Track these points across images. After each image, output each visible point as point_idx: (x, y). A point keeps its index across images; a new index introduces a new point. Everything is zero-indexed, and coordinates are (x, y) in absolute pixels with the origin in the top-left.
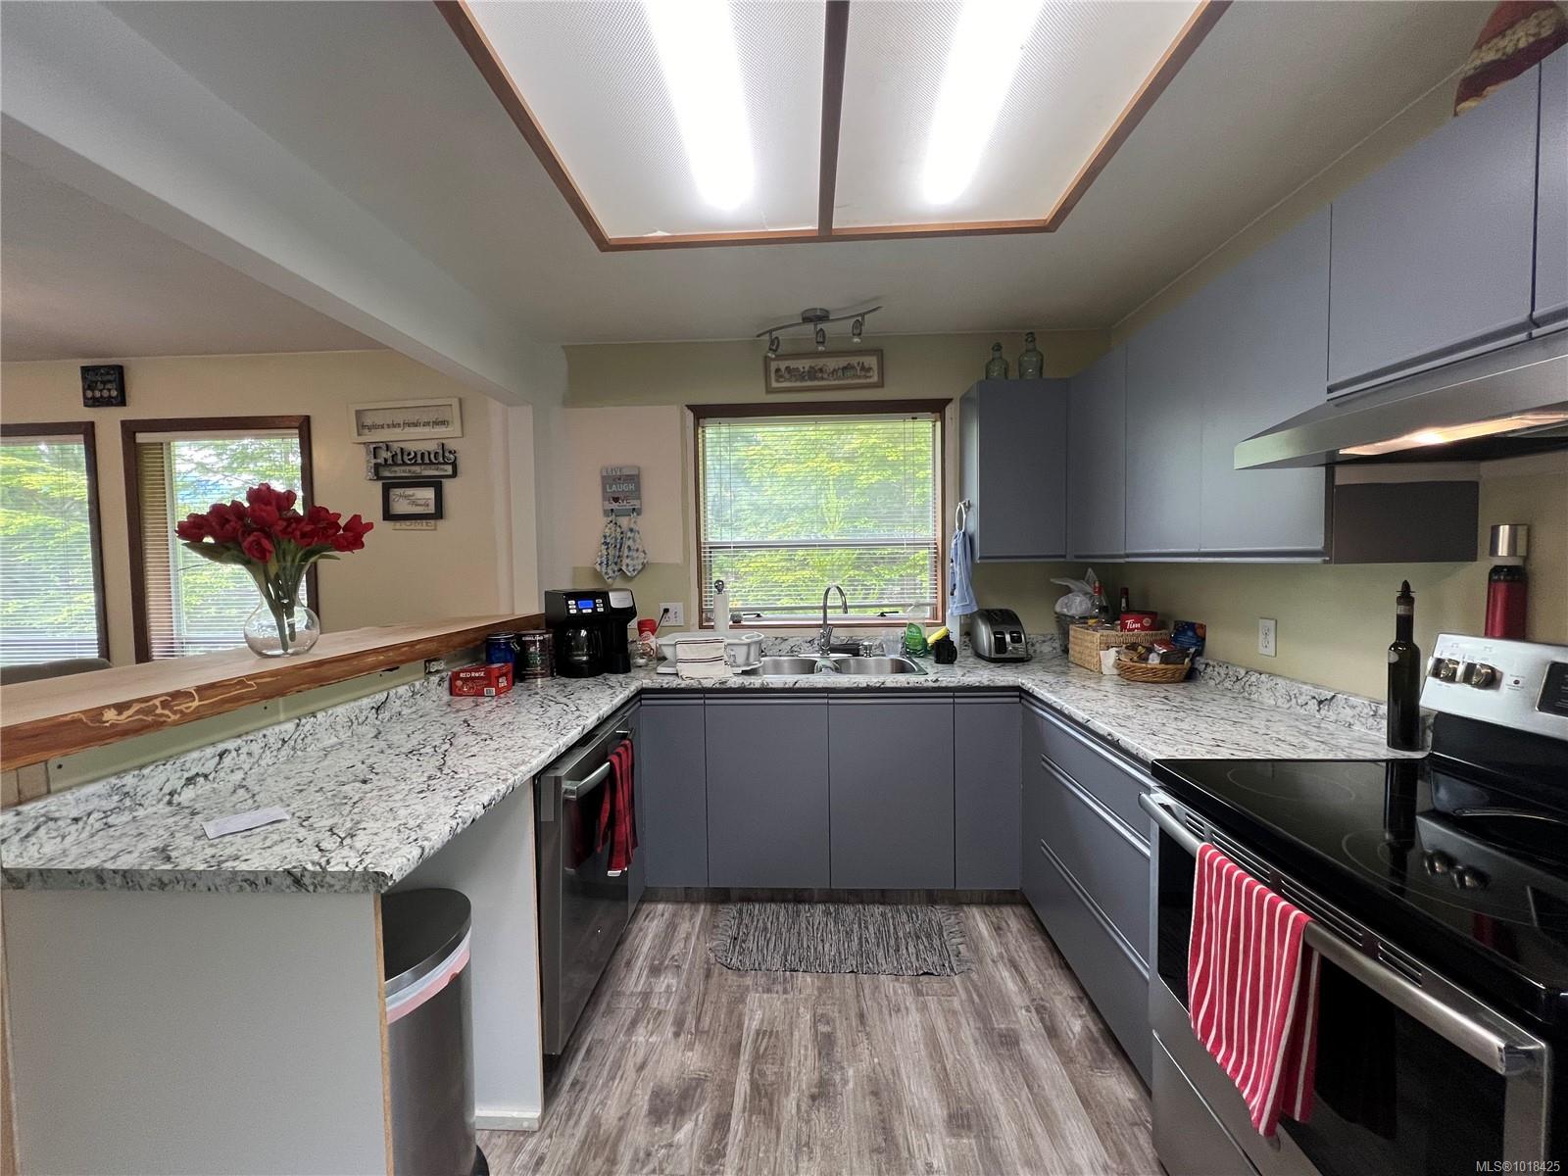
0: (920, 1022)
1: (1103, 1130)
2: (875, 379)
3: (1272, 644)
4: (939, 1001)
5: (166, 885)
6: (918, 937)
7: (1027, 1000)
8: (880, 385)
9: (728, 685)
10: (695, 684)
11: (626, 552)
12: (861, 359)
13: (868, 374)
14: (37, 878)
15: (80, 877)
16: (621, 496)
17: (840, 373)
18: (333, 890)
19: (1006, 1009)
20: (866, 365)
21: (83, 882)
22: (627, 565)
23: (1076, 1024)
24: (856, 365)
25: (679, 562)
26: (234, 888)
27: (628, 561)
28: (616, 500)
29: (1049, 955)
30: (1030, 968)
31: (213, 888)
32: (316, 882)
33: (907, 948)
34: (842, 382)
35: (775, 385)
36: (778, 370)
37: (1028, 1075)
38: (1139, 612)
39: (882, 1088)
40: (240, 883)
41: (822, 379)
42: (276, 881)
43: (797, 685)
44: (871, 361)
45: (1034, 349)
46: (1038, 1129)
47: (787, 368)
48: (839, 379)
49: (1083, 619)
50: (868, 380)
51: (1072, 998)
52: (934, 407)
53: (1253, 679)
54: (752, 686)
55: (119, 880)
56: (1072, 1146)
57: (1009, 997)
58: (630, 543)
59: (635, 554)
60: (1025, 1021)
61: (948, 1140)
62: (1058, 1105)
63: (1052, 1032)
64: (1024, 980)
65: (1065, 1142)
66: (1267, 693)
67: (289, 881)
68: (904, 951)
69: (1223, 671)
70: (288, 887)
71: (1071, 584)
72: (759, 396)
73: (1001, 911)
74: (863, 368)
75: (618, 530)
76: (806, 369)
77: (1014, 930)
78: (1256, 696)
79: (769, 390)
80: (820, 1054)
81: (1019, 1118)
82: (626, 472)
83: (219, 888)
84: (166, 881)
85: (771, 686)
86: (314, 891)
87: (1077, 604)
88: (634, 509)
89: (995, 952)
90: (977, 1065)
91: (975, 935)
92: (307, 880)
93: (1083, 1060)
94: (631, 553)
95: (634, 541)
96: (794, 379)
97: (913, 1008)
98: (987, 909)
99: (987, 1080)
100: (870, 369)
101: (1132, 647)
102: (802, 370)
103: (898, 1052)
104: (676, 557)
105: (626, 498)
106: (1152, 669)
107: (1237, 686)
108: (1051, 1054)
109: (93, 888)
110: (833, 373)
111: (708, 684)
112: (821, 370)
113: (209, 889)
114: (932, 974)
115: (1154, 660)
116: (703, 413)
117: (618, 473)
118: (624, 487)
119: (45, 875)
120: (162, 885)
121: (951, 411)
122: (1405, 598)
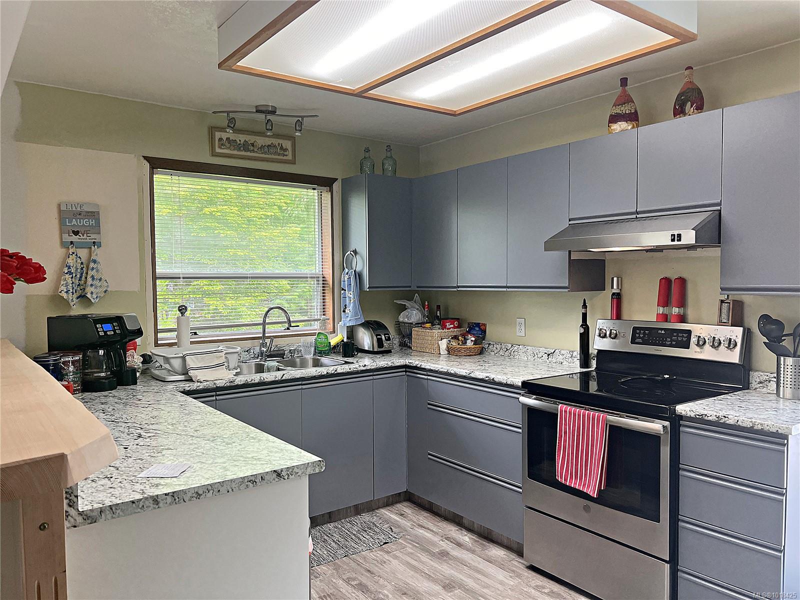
0: (399, 562)
1: (501, 566)
2: (290, 157)
3: (523, 330)
4: (401, 552)
5: (200, 495)
6: (365, 531)
7: (439, 537)
8: (293, 162)
9: (236, 383)
10: (210, 385)
11: (89, 279)
12: (280, 141)
13: (286, 153)
14: (108, 512)
15: (141, 504)
16: (82, 230)
17: (266, 149)
18: (298, 475)
19: (434, 544)
20: (284, 147)
21: (143, 506)
22: (92, 293)
23: (466, 538)
24: (277, 145)
25: (136, 290)
26: (243, 487)
27: (92, 289)
28: (76, 233)
29: (434, 518)
30: (430, 525)
31: (230, 490)
32: (289, 473)
33: (364, 537)
34: (267, 156)
35: (218, 150)
36: (221, 139)
37: (463, 563)
38: (452, 319)
39: (405, 591)
40: (247, 484)
41: (253, 151)
42: (267, 478)
43: (284, 378)
44: (287, 144)
45: (391, 157)
46: (480, 576)
47: (228, 139)
48: (265, 153)
49: (420, 324)
50: (285, 158)
51: (457, 530)
52: (325, 183)
53: (516, 348)
54: (253, 382)
55: (169, 499)
56: (495, 576)
57: (431, 539)
58: (94, 273)
59: (96, 283)
60: (445, 545)
61: (449, 594)
62: (480, 566)
63: (459, 545)
64: (433, 531)
65: (492, 575)
66: (522, 355)
67: (275, 475)
68: (364, 539)
69: (498, 347)
70: (274, 479)
71: (407, 303)
72: (206, 158)
73: (397, 507)
74: (282, 148)
75: (79, 261)
76: (242, 142)
77: (410, 513)
78: (517, 356)
79: (214, 154)
80: (363, 592)
81: (470, 576)
82: (86, 208)
83: (234, 489)
84: (201, 492)
85: (266, 380)
86: (288, 478)
87: (413, 315)
88: (94, 242)
89: (408, 524)
90: (439, 567)
91: (393, 521)
92: (284, 473)
93: (478, 549)
94: (95, 282)
95: (97, 271)
96: (232, 148)
97: (391, 559)
98: (388, 508)
99: (446, 570)
100: (286, 150)
101: (455, 338)
102: (239, 142)
103: (400, 577)
104: (134, 286)
105: (86, 232)
106: (470, 348)
107: (507, 353)
108: (465, 552)
109: (150, 509)
110: (261, 148)
111: (220, 384)
112: (253, 145)
113: (228, 492)
114: (388, 543)
115: (469, 344)
116: (157, 164)
117: (79, 209)
118: (85, 222)
119: (114, 509)
120: (198, 495)
121: (337, 186)
122: (585, 306)
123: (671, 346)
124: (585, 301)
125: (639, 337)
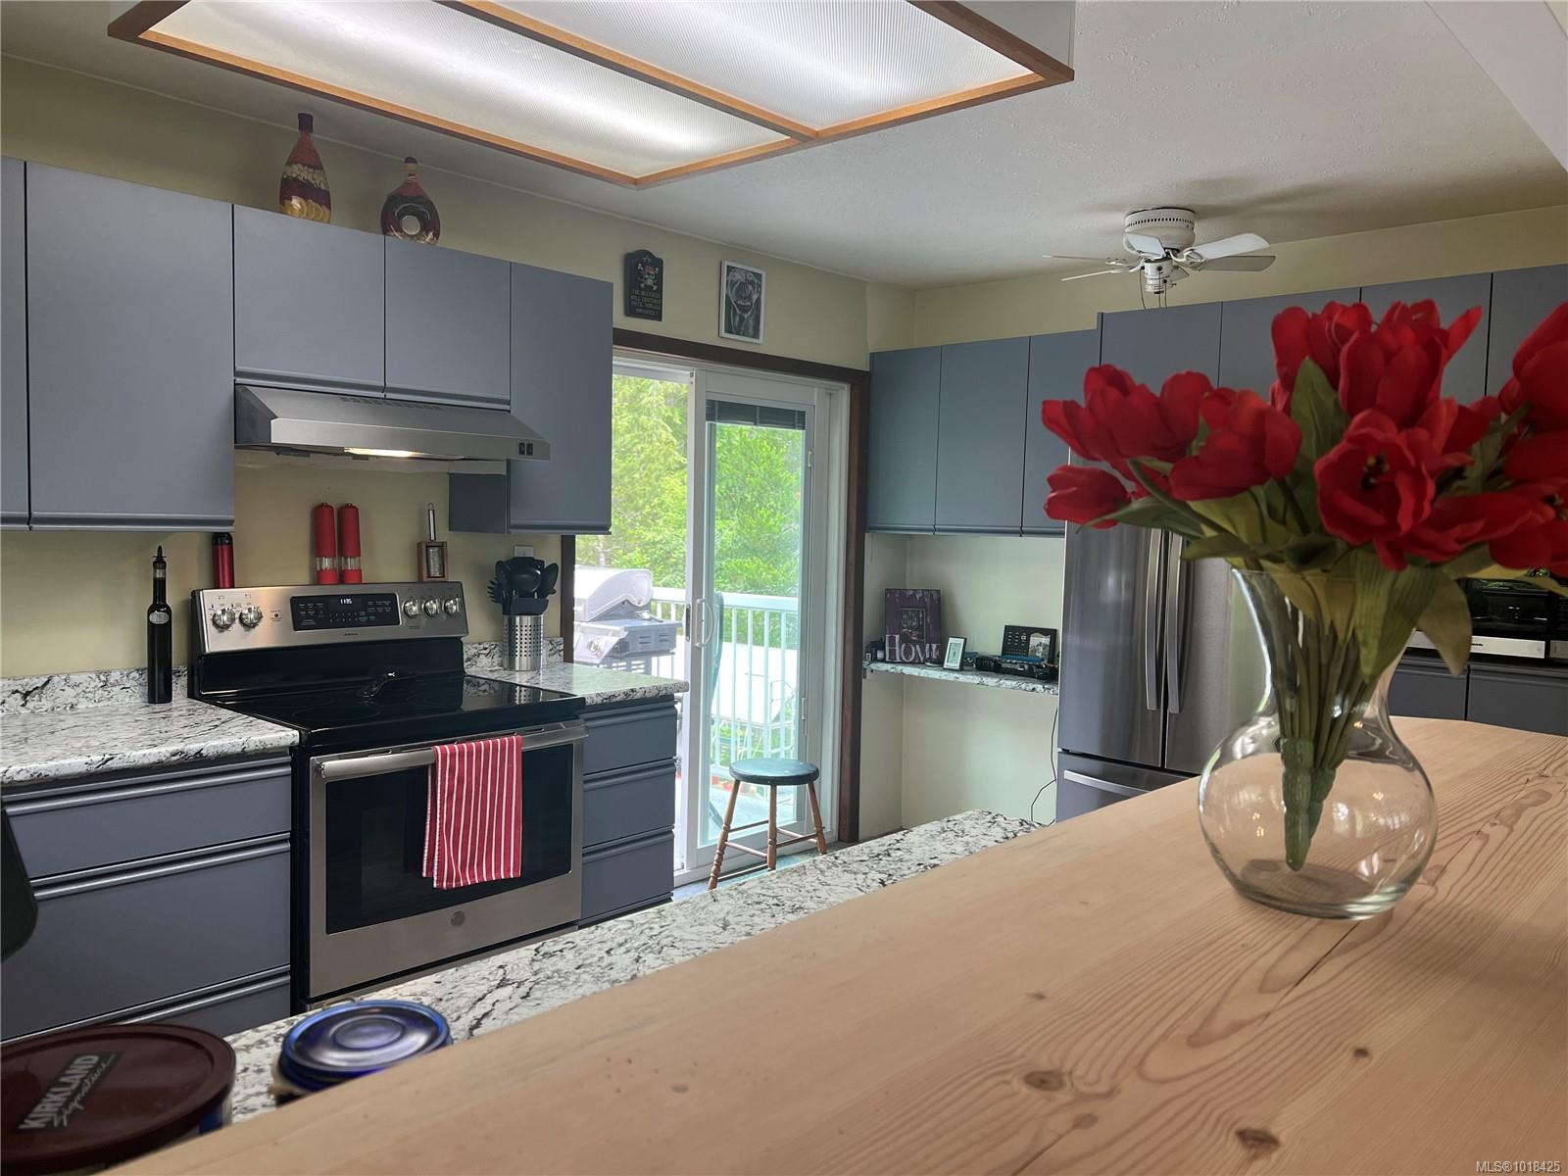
122: (160, 562)
123: (369, 624)
124: (160, 549)
125: (308, 617)
